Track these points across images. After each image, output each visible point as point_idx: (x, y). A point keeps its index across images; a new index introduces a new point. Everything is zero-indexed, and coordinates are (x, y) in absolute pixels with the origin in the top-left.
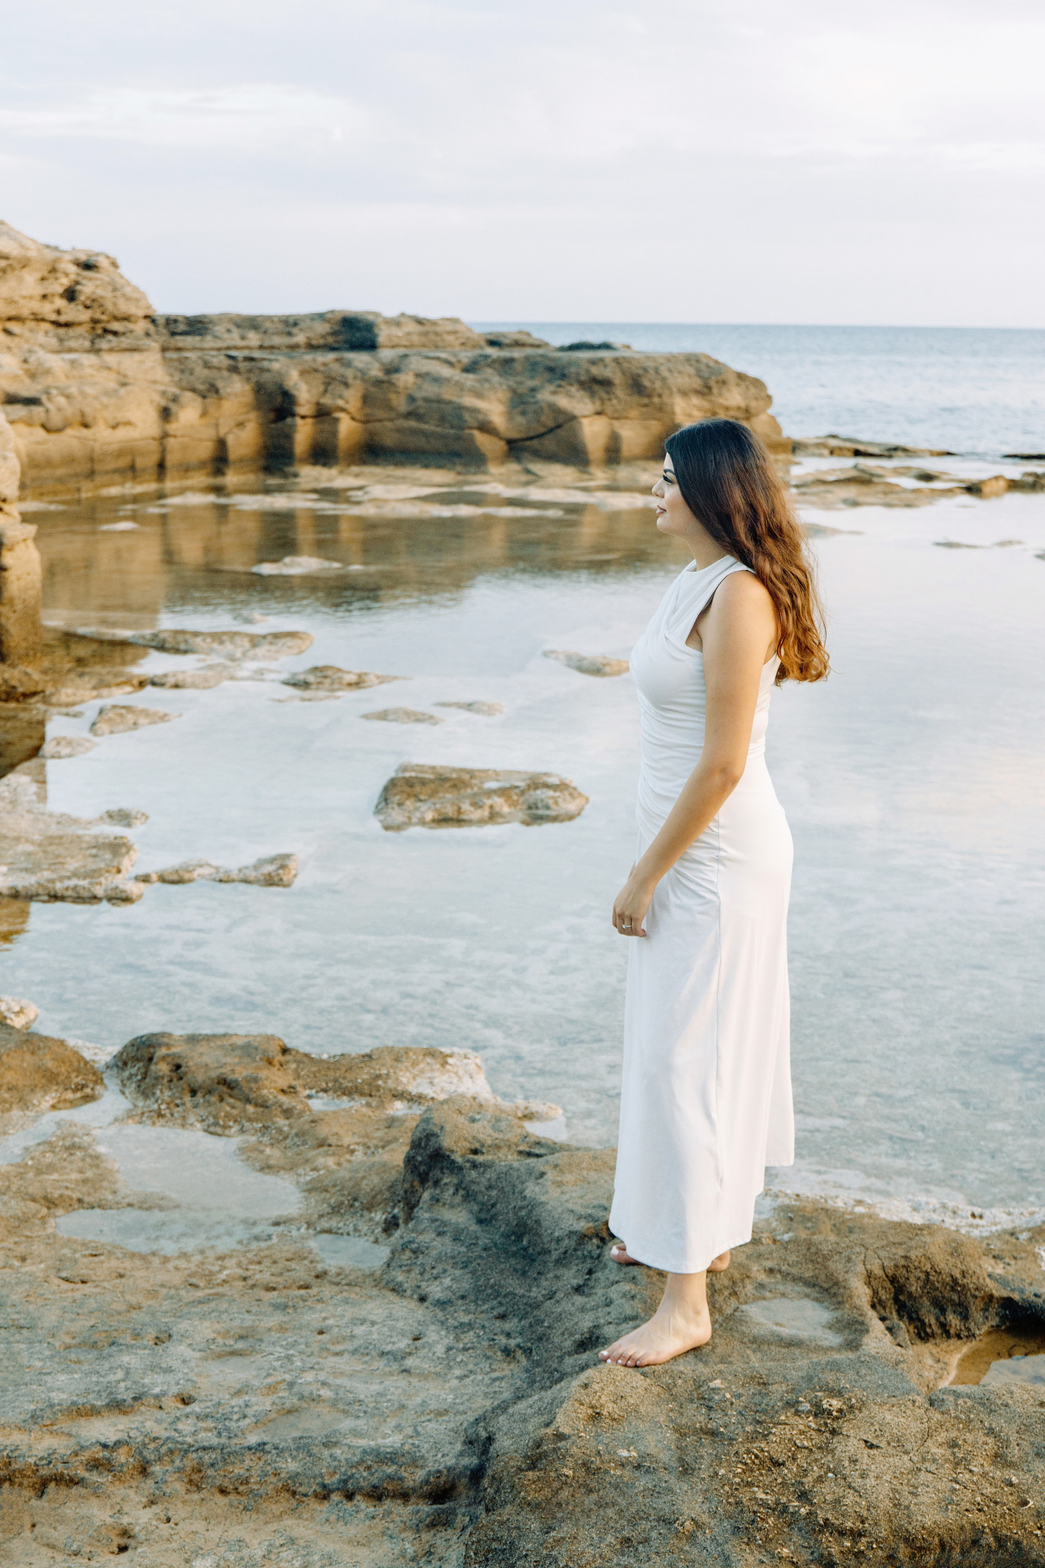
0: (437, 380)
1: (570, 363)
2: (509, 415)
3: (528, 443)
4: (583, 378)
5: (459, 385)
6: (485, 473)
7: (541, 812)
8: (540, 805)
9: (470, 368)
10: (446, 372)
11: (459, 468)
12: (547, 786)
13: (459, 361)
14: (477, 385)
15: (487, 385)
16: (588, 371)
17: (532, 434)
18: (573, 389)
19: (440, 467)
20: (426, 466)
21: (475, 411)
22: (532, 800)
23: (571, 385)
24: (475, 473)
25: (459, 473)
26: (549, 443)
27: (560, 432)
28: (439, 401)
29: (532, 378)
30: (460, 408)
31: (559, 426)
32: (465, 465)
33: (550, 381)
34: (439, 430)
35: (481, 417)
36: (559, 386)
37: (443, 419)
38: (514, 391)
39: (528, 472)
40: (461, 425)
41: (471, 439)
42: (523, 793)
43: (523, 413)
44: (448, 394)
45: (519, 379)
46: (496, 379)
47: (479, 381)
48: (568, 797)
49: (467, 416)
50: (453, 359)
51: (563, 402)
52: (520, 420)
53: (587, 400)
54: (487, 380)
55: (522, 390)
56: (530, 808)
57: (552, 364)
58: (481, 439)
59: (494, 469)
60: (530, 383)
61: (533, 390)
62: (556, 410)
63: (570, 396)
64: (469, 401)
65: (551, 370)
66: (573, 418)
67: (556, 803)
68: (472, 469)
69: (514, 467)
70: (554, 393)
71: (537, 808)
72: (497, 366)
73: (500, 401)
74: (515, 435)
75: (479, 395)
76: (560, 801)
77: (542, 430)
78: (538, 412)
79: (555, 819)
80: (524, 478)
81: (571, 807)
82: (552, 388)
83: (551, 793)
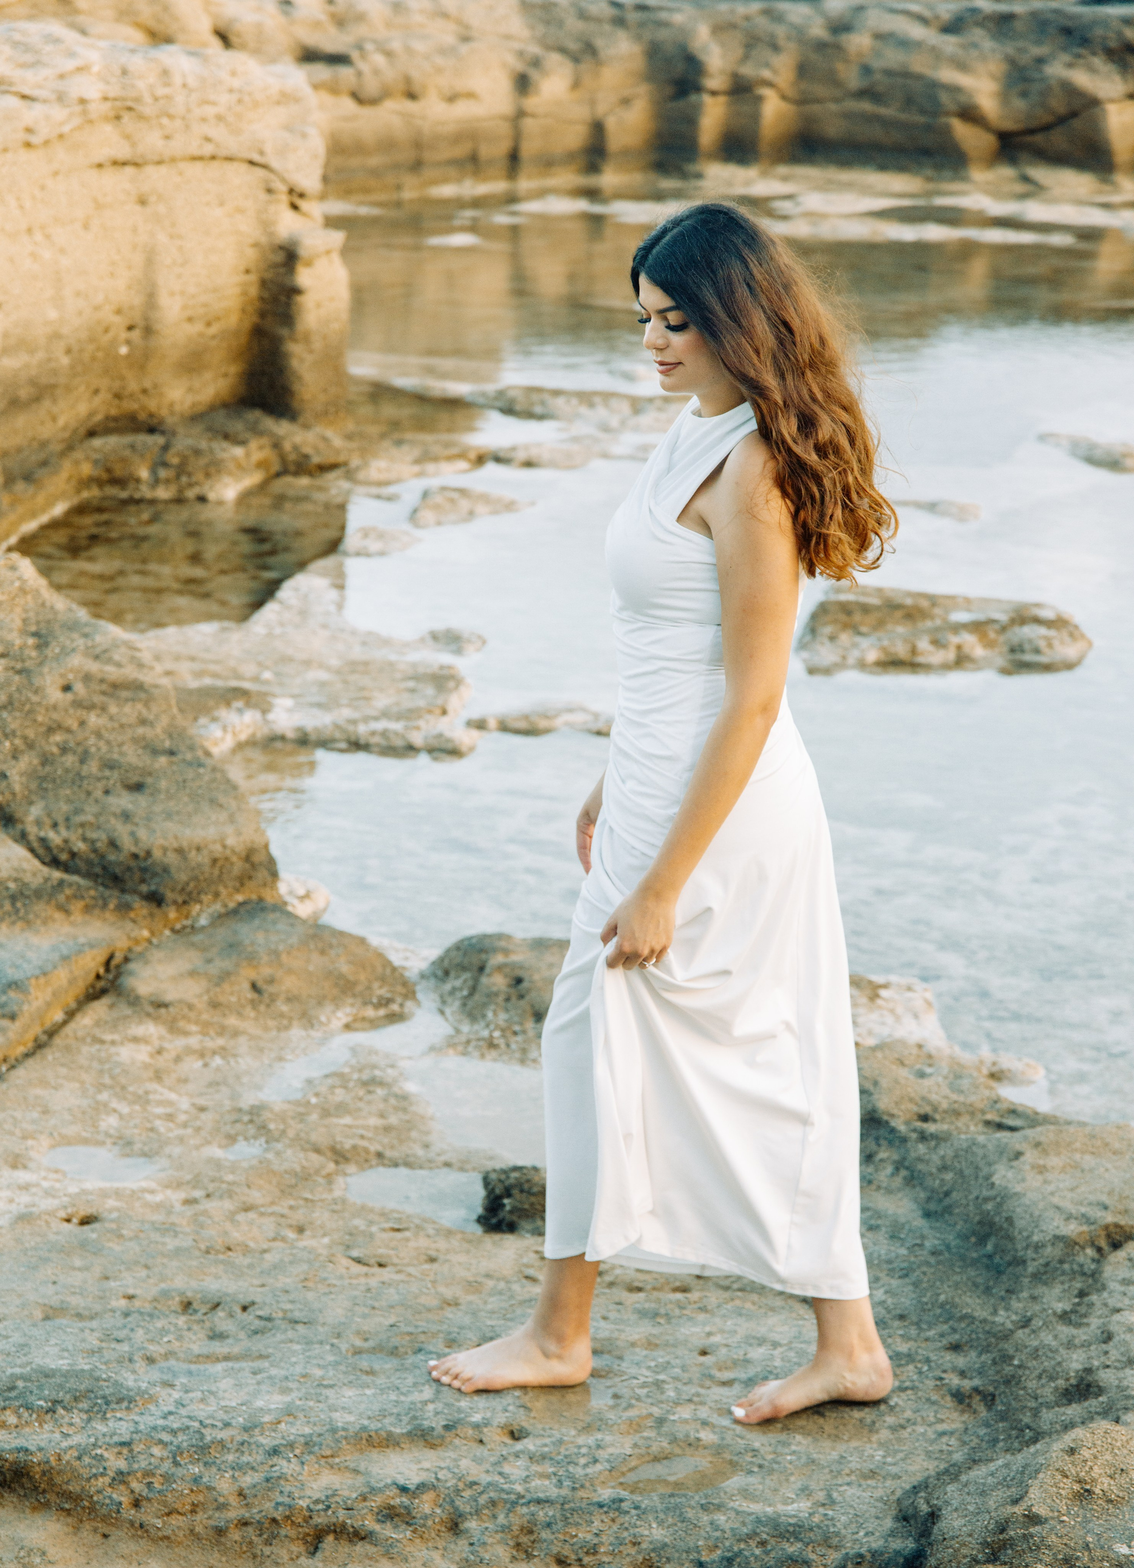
0: (905, 44)
1: (1096, 22)
2: (1004, 96)
3: (1029, 139)
4: (1113, 44)
5: (936, 54)
6: (965, 179)
7: (1028, 657)
8: (1027, 647)
9: (953, 27)
10: (917, 32)
11: (929, 172)
12: (1038, 621)
13: (937, 17)
14: (960, 52)
15: (974, 53)
16: (1120, 34)
17: (1034, 124)
18: (1098, 62)
19: (901, 169)
20: (883, 167)
21: (954, 90)
22: (1015, 640)
23: (1094, 54)
24: (953, 179)
25: (929, 179)
26: (1058, 139)
27: (1076, 123)
28: (906, 74)
29: (1038, 43)
30: (934, 85)
31: (1074, 114)
32: (939, 167)
33: (1064, 49)
34: (903, 116)
35: (962, 99)
36: (1079, 56)
37: (909, 102)
38: (1012, 62)
39: (1026, 179)
40: (935, 110)
41: (947, 131)
42: (1004, 629)
43: (1024, 94)
44: (919, 64)
45: (1021, 44)
46: (988, 44)
47: (963, 47)
48: (1066, 637)
49: (944, 98)
50: (927, 13)
51: (1081, 79)
52: (1020, 104)
53: (1117, 78)
54: (975, 45)
55: (1024, 60)
56: (1012, 651)
57: (1069, 24)
58: (961, 130)
59: (979, 175)
60: (1037, 51)
61: (1040, 61)
62: (1070, 90)
63: (1092, 70)
64: (948, 75)
65: (1067, 31)
66: (1093, 103)
67: (1050, 645)
68: (947, 173)
69: (1006, 172)
70: (1070, 65)
71: (1022, 651)
72: (991, 25)
73: (993, 77)
74: (1009, 125)
75: (962, 66)
76: (1056, 642)
77: (1048, 119)
78: (1046, 93)
79: (1046, 668)
80: (1020, 188)
81: (1070, 652)
82: (1066, 58)
83: (1043, 631)
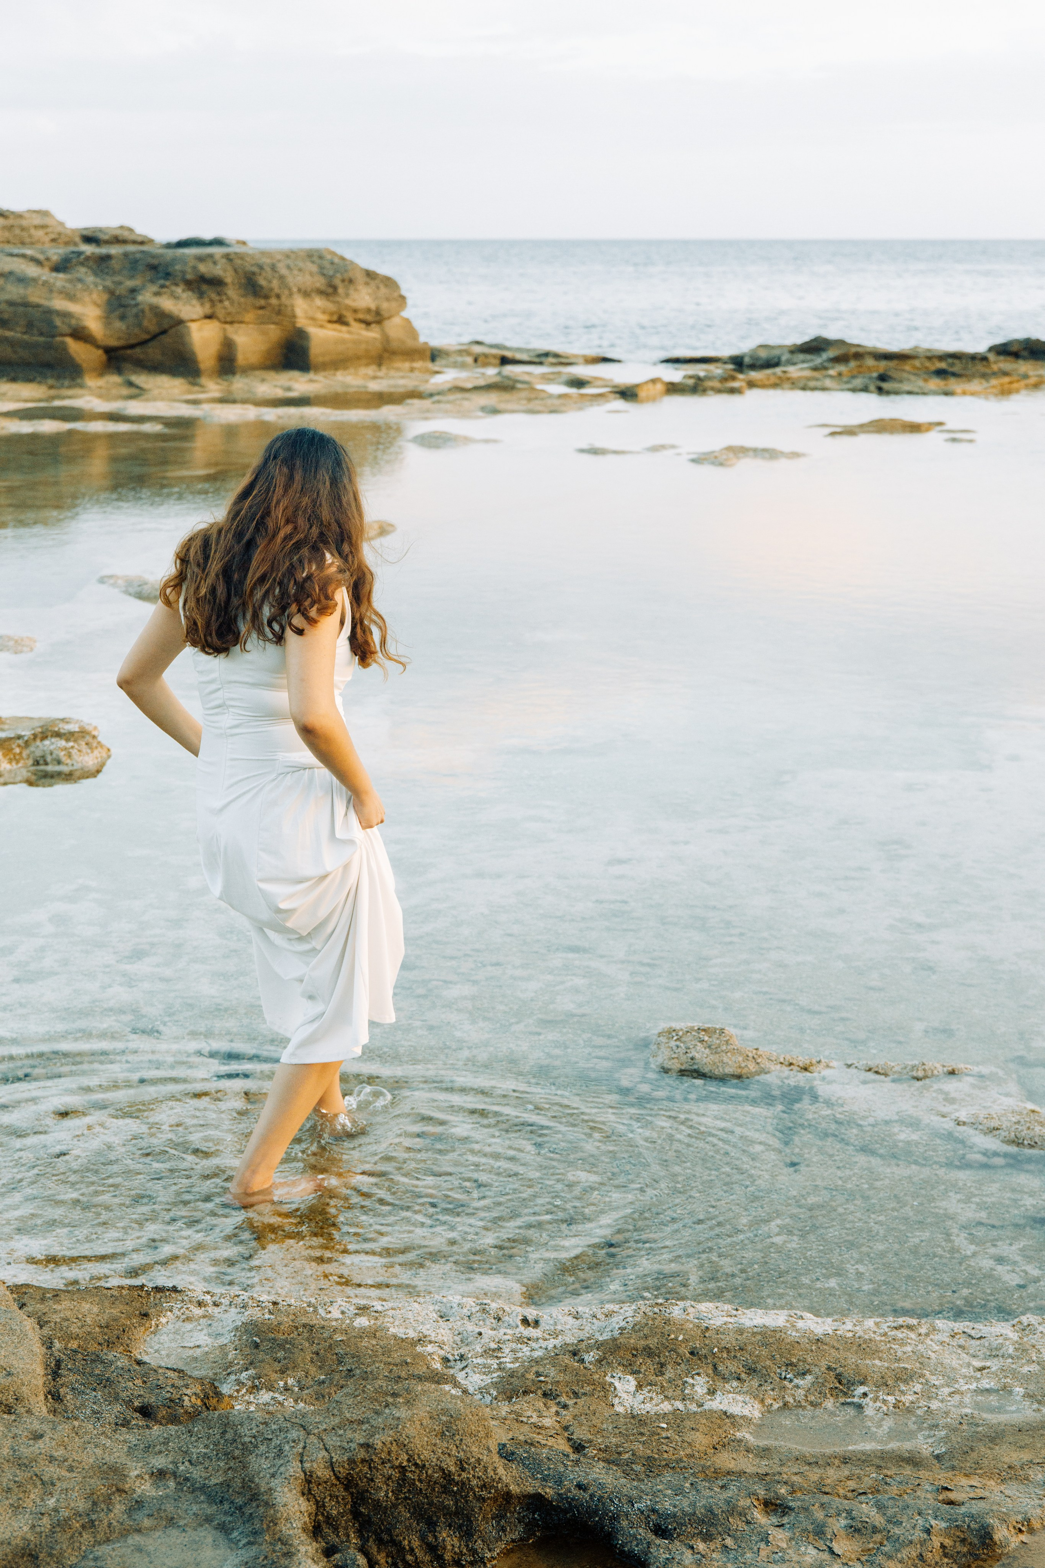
0: (22, 280)
1: (174, 260)
2: (107, 319)
3: (129, 352)
4: (189, 277)
5: (49, 288)
6: (81, 386)
7: (50, 768)
8: (49, 759)
9: (61, 267)
10: (32, 271)
11: (51, 381)
12: (58, 735)
13: (48, 259)
14: (68, 285)
15: (79, 286)
16: (194, 268)
17: (133, 341)
18: (179, 290)
19: (30, 380)
20: (14, 380)
21: (66, 315)
22: (38, 753)
23: (177, 285)
24: (69, 387)
25: (51, 387)
26: (153, 352)
27: (166, 339)
28: (26, 305)
29: (132, 277)
30: (49, 312)
31: (164, 332)
32: (58, 378)
33: (152, 281)
34: (26, 337)
35: (73, 322)
36: (162, 286)
37: (30, 326)
38: (112, 293)
39: (131, 384)
40: (51, 332)
41: (64, 348)
42: (27, 744)
43: (122, 318)
44: (35, 296)
45: (117, 278)
46: (91, 279)
47: (70, 281)
48: (84, 747)
49: (58, 322)
50: (41, 257)
51: (167, 304)
52: (118, 325)
53: (195, 302)
54: (80, 280)
55: (121, 290)
56: (37, 763)
57: (155, 262)
58: (75, 347)
59: (91, 382)
60: (130, 284)
61: (133, 291)
62: (160, 314)
63: (177, 298)
64: (59, 304)
65: (153, 268)
66: (180, 322)
67: (70, 756)
68: (66, 383)
69: (115, 379)
70: (157, 294)
71: (46, 764)
72: (91, 263)
73: (96, 304)
74: (113, 343)
75: (71, 297)
76: (74, 752)
77: (146, 337)
78: (139, 315)
79: (69, 777)
80: (125, 391)
81: (89, 760)
82: (154, 288)
83: (62, 743)
